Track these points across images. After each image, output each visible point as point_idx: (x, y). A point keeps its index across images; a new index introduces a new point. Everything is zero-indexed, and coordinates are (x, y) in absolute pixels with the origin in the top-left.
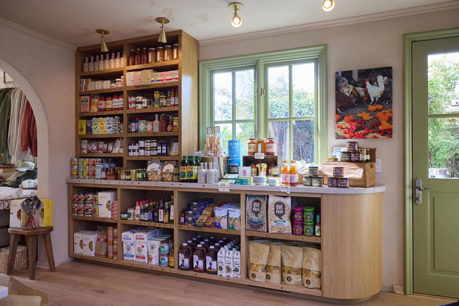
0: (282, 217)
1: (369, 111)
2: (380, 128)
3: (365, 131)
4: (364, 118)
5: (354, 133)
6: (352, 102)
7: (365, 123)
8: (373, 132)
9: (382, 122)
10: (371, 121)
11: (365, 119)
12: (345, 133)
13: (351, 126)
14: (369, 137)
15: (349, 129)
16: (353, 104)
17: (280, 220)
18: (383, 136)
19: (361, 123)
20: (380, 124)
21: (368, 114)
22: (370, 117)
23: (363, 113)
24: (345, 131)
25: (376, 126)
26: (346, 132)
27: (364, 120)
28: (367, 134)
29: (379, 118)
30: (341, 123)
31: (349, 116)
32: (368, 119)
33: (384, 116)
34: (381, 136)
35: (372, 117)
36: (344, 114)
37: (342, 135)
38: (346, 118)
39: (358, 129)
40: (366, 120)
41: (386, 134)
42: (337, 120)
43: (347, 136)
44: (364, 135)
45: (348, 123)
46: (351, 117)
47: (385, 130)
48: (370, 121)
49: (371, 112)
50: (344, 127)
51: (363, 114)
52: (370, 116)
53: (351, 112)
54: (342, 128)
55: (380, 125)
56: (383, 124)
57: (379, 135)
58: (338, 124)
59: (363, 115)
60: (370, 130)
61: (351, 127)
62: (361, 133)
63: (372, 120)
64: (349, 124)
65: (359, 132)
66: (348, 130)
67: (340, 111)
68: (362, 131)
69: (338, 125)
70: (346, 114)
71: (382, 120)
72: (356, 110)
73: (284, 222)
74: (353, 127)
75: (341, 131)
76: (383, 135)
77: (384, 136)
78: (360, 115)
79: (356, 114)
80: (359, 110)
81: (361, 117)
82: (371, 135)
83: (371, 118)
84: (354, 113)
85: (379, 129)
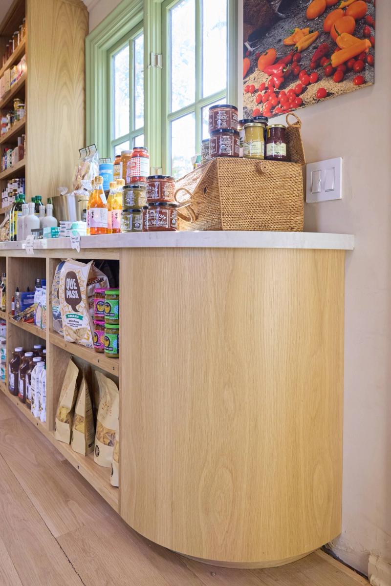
0: (77, 307)
1: (308, 20)
2: (336, 59)
3: (300, 82)
4: (297, 45)
5: (277, 96)
6: (274, 10)
7: (299, 60)
8: (317, 80)
9: (338, 40)
10: (315, 48)
11: (299, 48)
12: (260, 102)
13: (270, 78)
14: (309, 97)
15: (267, 88)
16: (276, 13)
17: (74, 313)
18: (340, 84)
19: (291, 62)
20: (335, 47)
21: (307, 30)
22: (312, 37)
23: (297, 30)
24: (260, 95)
25: (324, 58)
26: (262, 97)
27: (297, 50)
28: (303, 90)
29: (333, 31)
30: (252, 76)
31: (267, 53)
32: (306, 44)
33: (344, 18)
34: (337, 84)
35: (315, 34)
36: (257, 52)
37: (254, 108)
38: (262, 60)
39: (287, 79)
40: (302, 48)
41: (349, 74)
42: (246, 73)
43: (264, 107)
44: (298, 95)
45: (266, 72)
46: (271, 53)
47: (345, 63)
48: (311, 48)
49: (313, 20)
50: (257, 87)
51: (298, 32)
52: (311, 32)
53: (270, 40)
54: (255, 91)
55: (334, 52)
56: (340, 44)
57: (331, 82)
58: (246, 82)
59: (294, 37)
60: (309, 75)
61: (272, 81)
62: (291, 91)
63: (314, 45)
64: (266, 75)
65: (286, 90)
66: (265, 92)
67: (251, 46)
68: (293, 86)
69: (247, 84)
70: (261, 49)
71: (340, 33)
72: (280, 30)
73: (81, 318)
74: (275, 79)
75: (251, 99)
76: (340, 80)
77: (344, 82)
78: (288, 41)
79: (280, 41)
80: (286, 27)
81: (291, 45)
82: (313, 90)
83: (314, 38)
84: (278, 39)
85: (331, 64)
